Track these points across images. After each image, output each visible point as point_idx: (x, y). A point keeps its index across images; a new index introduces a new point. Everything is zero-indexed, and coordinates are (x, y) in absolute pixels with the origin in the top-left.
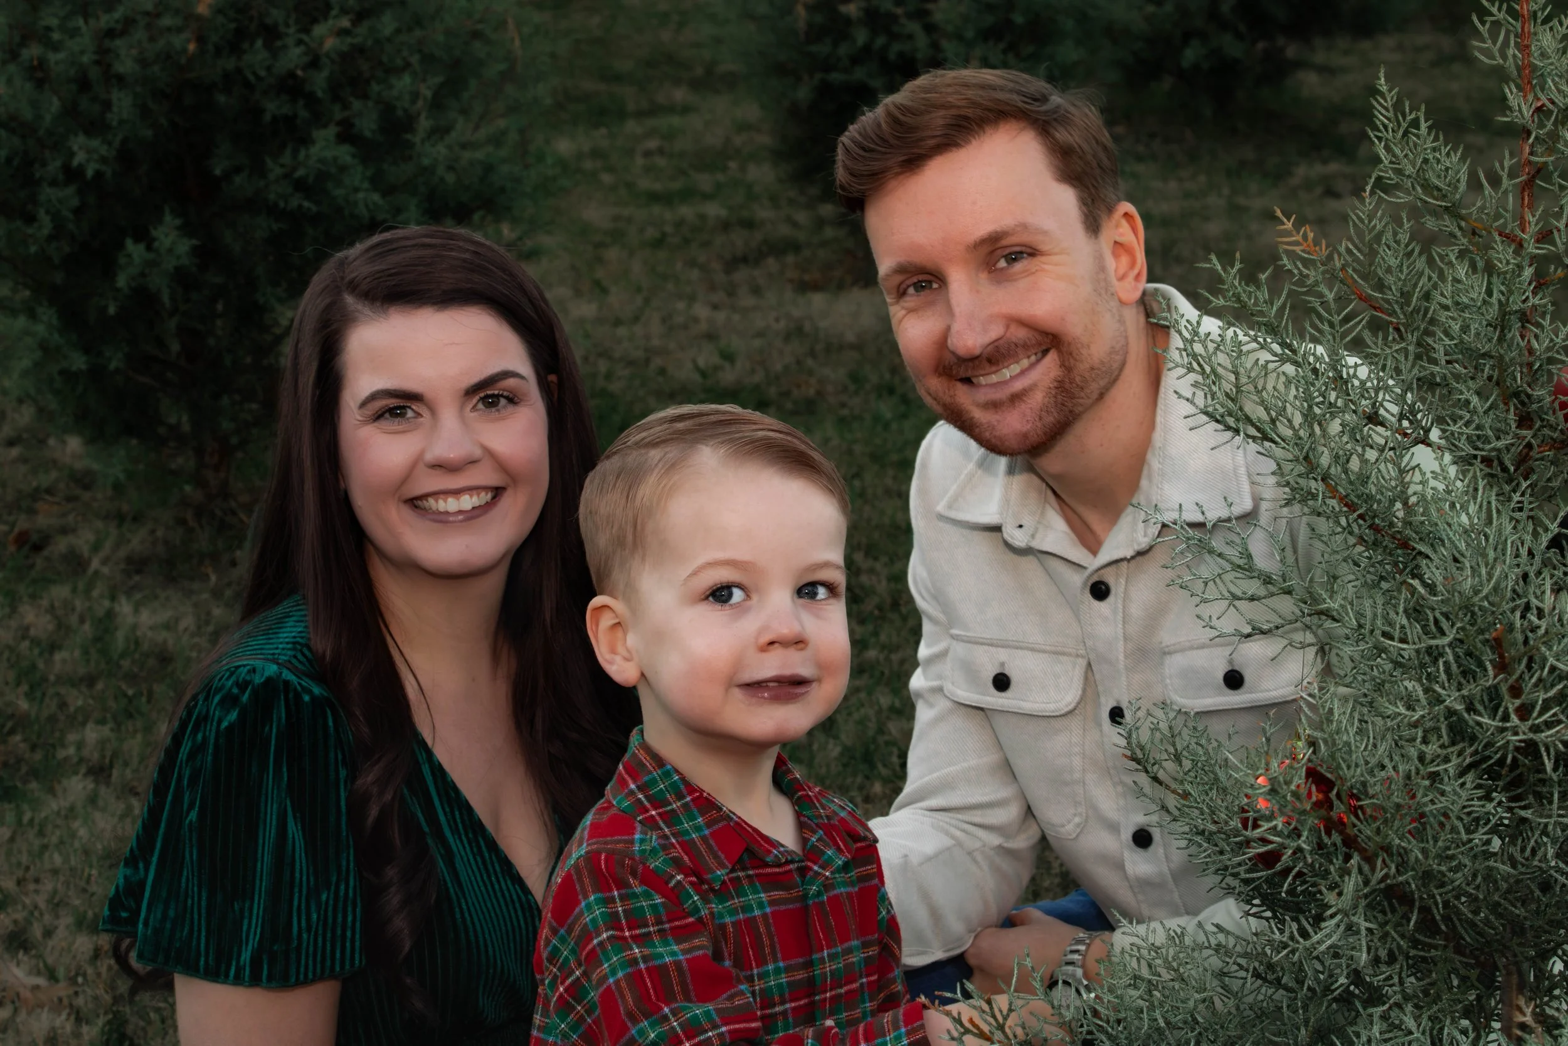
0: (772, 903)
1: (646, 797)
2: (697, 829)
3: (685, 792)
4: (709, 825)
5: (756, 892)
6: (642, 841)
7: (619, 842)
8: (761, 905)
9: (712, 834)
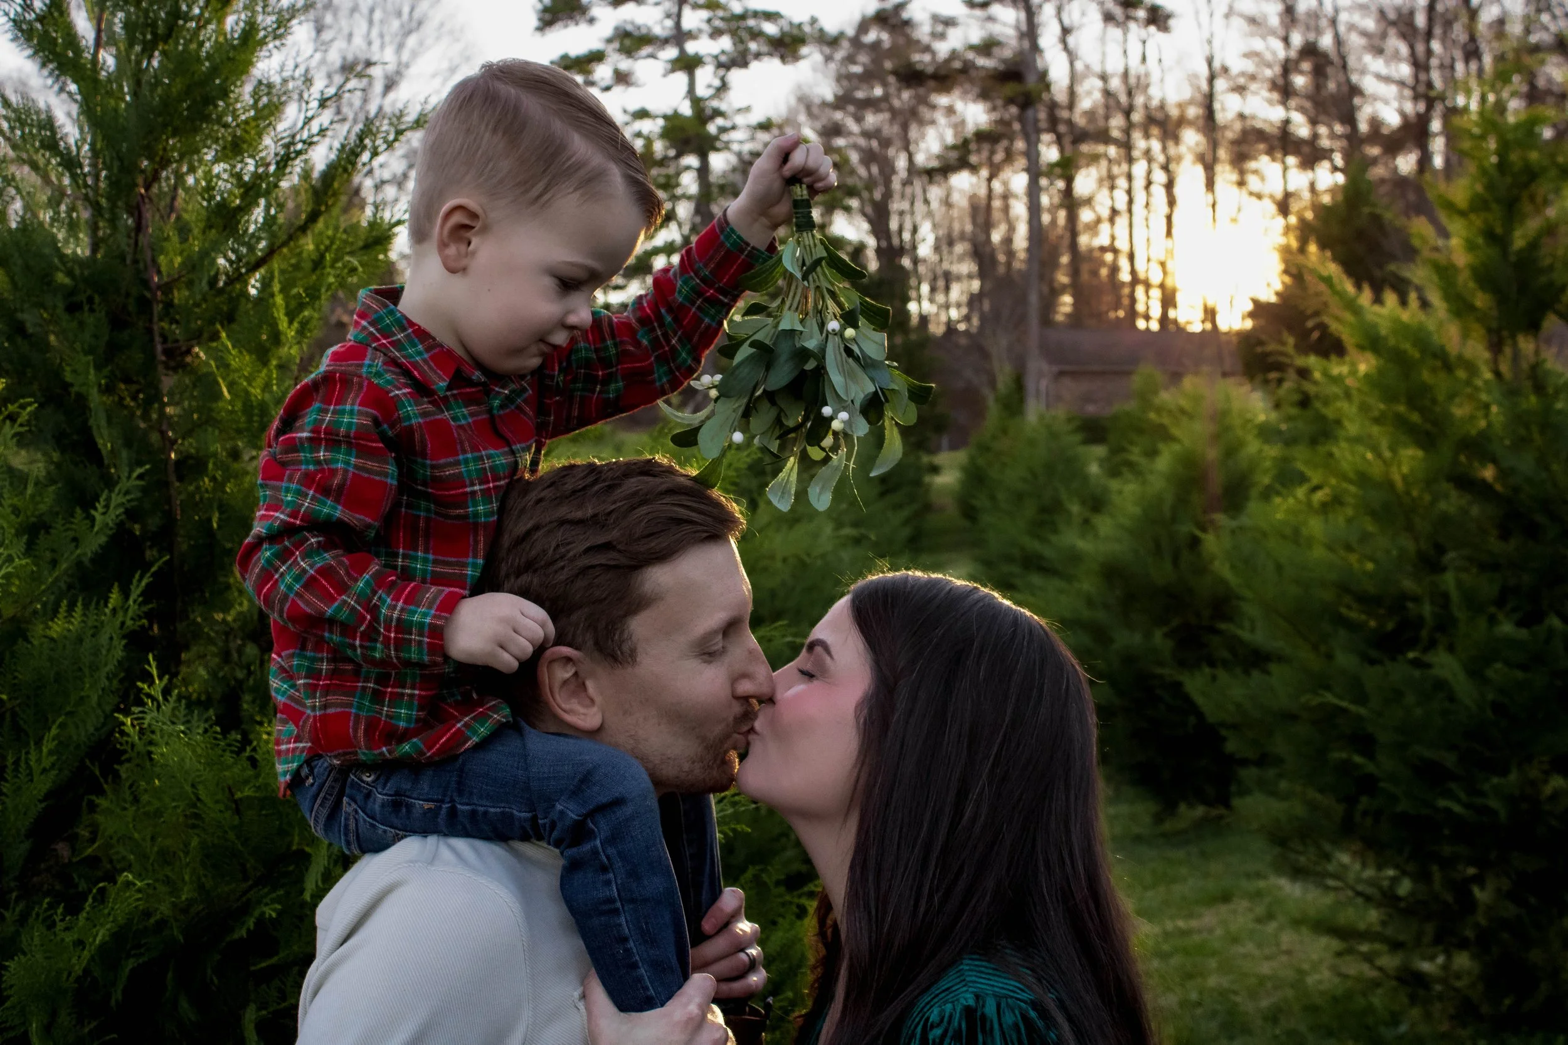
0: (472, 415)
1: (377, 330)
2: (419, 353)
3: (407, 325)
4: (428, 350)
5: (460, 408)
6: (370, 366)
7: (351, 365)
8: (464, 417)
9: (431, 358)
